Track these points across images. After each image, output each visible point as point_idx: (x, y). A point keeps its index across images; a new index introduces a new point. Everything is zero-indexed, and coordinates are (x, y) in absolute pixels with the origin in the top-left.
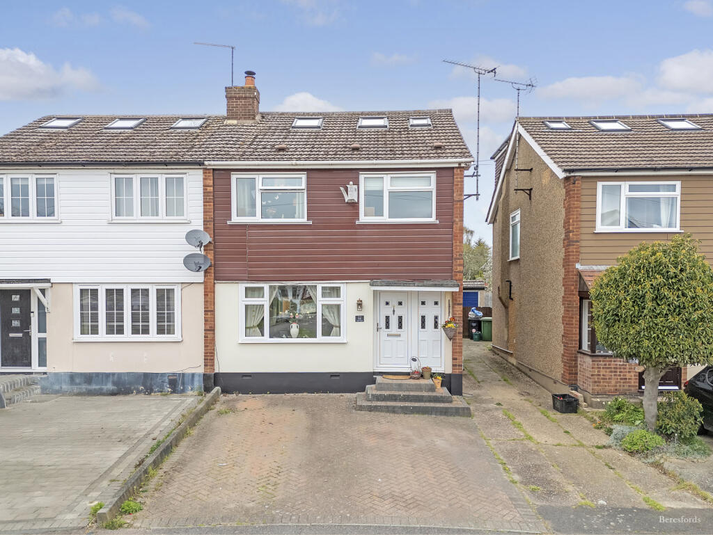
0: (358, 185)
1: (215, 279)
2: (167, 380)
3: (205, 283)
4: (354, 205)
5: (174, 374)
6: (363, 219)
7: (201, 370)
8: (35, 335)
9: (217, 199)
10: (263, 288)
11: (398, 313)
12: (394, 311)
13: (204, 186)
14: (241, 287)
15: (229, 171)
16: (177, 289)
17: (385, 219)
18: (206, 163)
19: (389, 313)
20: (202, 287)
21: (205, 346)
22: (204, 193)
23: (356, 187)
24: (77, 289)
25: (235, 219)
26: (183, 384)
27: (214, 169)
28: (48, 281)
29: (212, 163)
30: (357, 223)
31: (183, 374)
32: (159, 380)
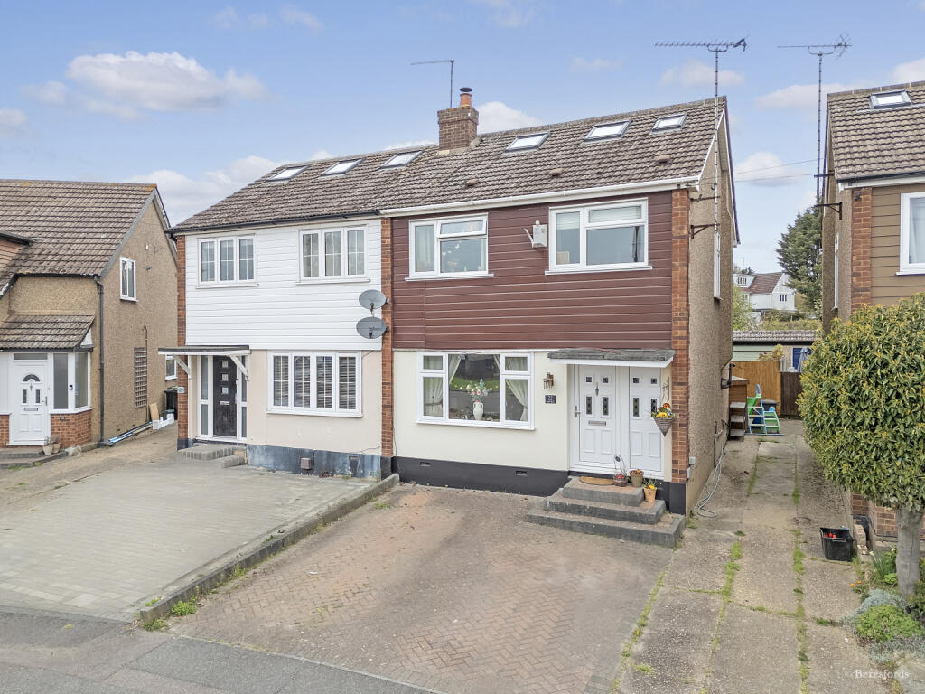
0: (547, 224)
1: (394, 346)
2: (348, 462)
3: (383, 350)
4: (543, 251)
5: (355, 455)
6: (554, 268)
7: (379, 453)
8: (240, 404)
9: (395, 253)
10: (442, 357)
11: (603, 393)
12: (597, 390)
13: (382, 238)
14: (419, 356)
15: (406, 219)
16: (358, 357)
17: (582, 267)
18: (382, 212)
19: (591, 393)
20: (380, 355)
21: (383, 425)
22: (382, 246)
23: (544, 226)
24: (271, 356)
25: (414, 275)
26: (363, 467)
27: (392, 218)
28: (247, 347)
29: (388, 211)
30: (546, 273)
31: (363, 456)
32: (340, 460)
